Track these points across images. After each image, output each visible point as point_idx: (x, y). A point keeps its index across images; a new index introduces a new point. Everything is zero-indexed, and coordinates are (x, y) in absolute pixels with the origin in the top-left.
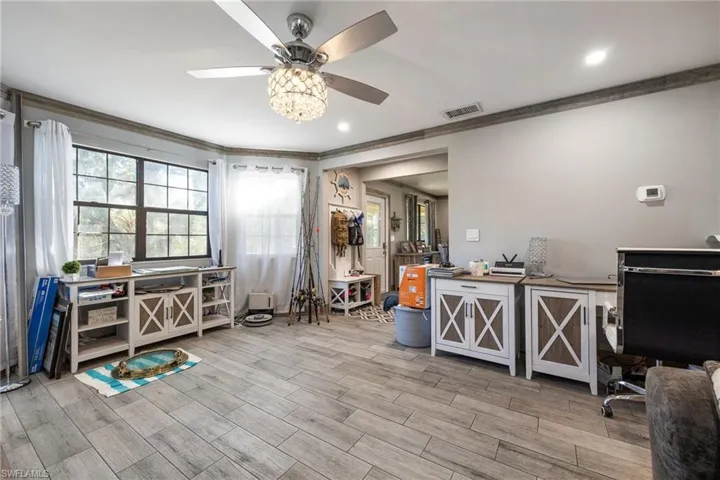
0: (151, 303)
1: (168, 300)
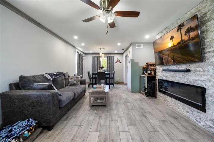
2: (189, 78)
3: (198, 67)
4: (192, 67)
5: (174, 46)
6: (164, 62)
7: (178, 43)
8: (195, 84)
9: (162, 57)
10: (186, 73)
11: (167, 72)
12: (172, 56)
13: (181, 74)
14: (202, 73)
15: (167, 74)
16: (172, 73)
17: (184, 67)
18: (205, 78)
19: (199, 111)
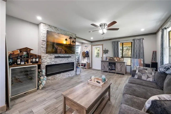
2: (69, 60)
3: (72, 55)
4: (70, 55)
5: (67, 44)
6: (58, 51)
7: (69, 44)
8: (71, 62)
9: (57, 48)
10: (68, 58)
11: (57, 58)
12: (65, 49)
13: (66, 58)
14: (73, 58)
15: (56, 60)
16: (60, 59)
17: (67, 55)
18: (74, 59)
19: (72, 71)
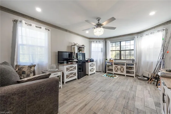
0: (116, 67)
1: (119, 67)
